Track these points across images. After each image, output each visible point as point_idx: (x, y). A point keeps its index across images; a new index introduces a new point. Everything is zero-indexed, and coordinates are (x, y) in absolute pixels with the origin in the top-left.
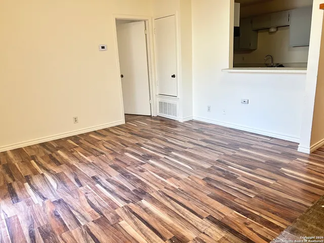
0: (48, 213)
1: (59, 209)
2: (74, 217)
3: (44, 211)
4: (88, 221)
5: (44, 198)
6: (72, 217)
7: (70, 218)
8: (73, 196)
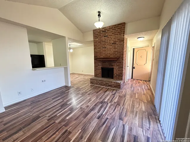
0: (128, 117)
1: (123, 116)
2: (122, 110)
3: (128, 120)
4: (121, 107)
5: (124, 125)
6: (123, 111)
7: (124, 111)
8: (115, 117)
